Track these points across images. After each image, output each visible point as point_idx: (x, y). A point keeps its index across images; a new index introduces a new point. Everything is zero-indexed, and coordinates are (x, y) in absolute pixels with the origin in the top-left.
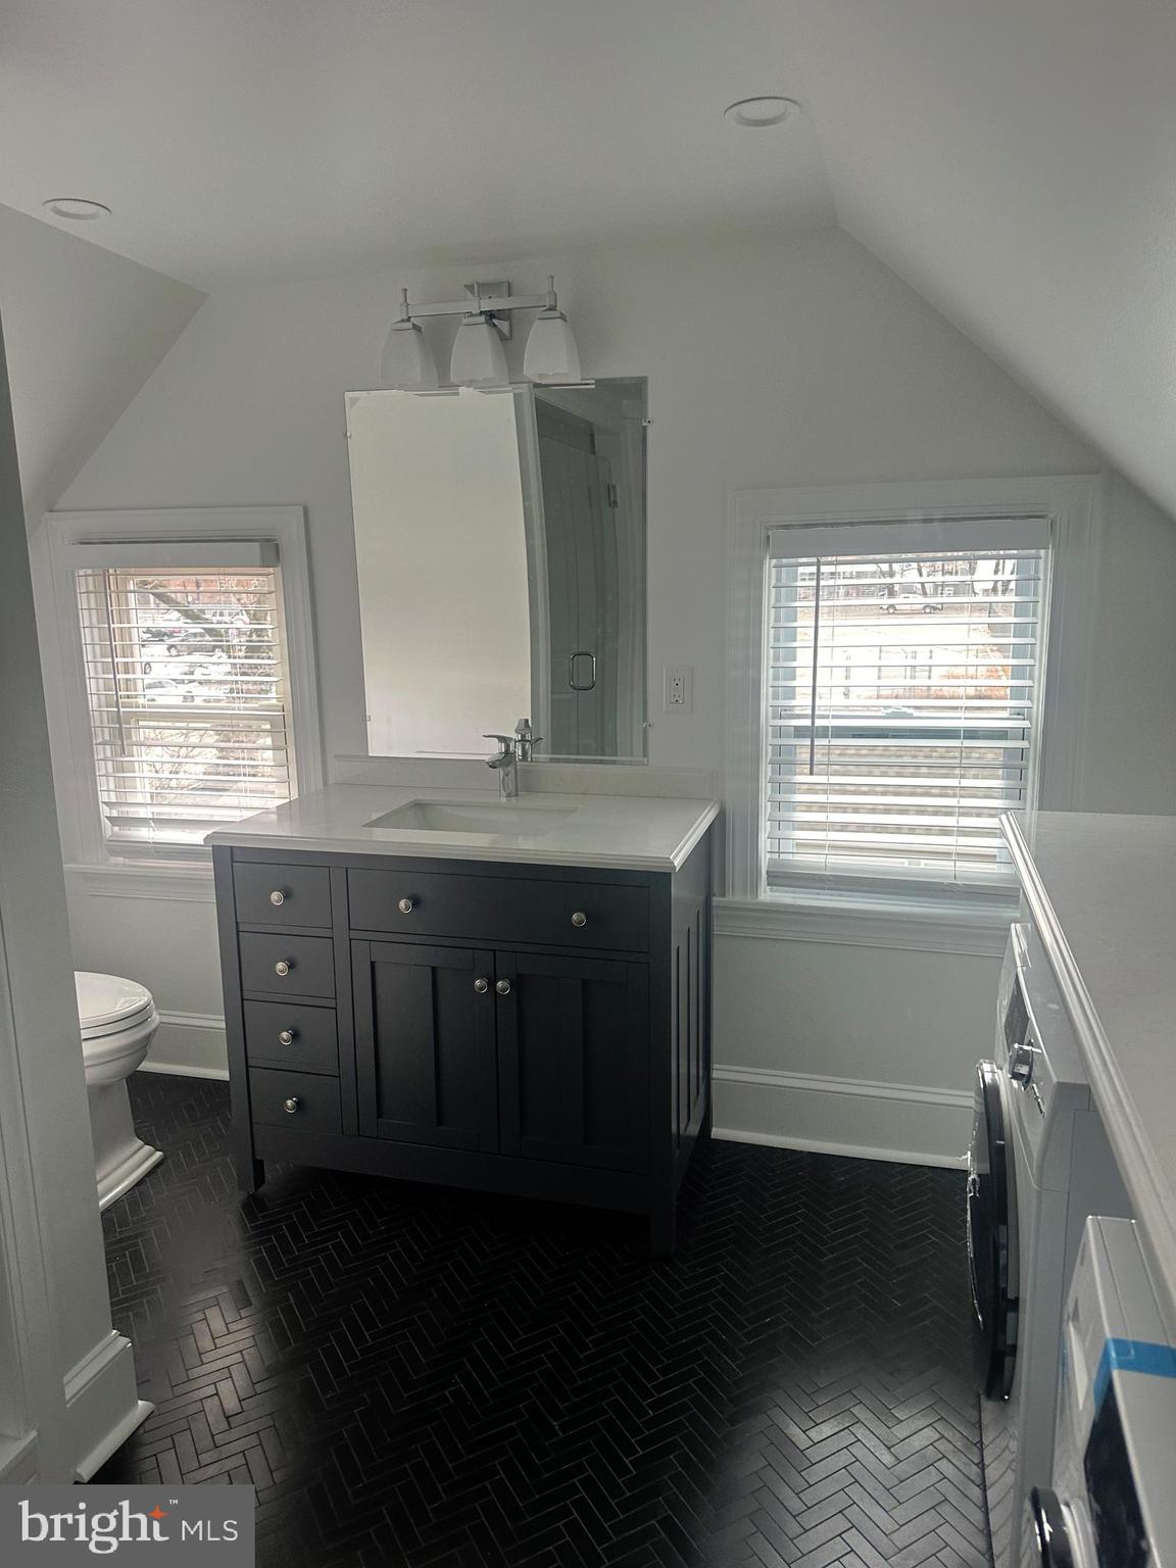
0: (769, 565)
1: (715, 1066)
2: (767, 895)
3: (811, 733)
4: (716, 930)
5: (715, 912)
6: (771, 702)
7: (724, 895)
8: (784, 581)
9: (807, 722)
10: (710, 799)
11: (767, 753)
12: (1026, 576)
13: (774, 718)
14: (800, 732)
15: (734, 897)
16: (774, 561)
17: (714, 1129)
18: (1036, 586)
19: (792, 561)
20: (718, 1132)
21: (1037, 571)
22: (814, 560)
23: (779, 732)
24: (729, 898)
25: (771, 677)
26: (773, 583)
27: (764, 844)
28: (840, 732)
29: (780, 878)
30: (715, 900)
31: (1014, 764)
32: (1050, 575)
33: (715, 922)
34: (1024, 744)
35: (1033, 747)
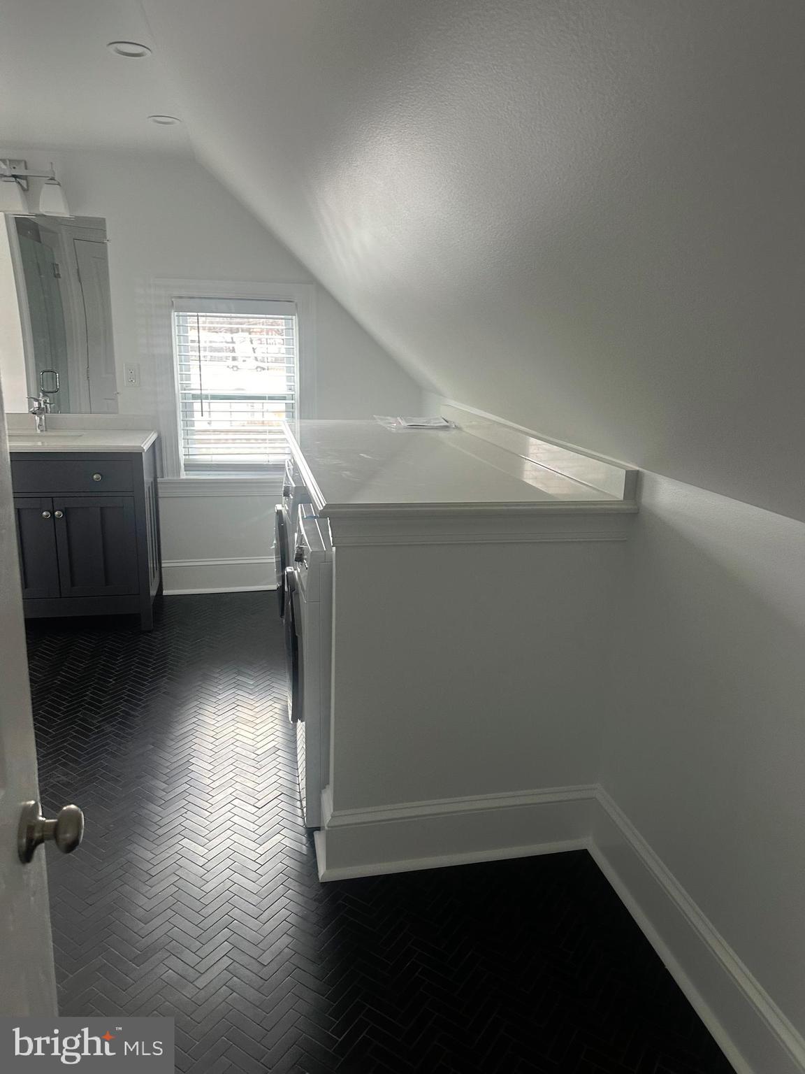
0: (174, 314)
1: (163, 562)
2: (184, 475)
3: (200, 397)
4: (160, 495)
5: (159, 485)
6: (180, 382)
7: (163, 477)
8: (181, 322)
9: (199, 392)
10: (152, 430)
11: (180, 407)
12: (287, 327)
13: (182, 390)
14: (195, 397)
15: (168, 478)
16: (176, 313)
17: (164, 592)
18: (293, 332)
19: (184, 314)
20: (165, 593)
21: (292, 325)
22: (196, 314)
23: (185, 397)
24: (166, 478)
25: (179, 379)
26: (176, 324)
27: (182, 451)
28: (214, 397)
29: (190, 467)
30: (159, 480)
31: (289, 411)
32: (297, 328)
33: (159, 491)
34: (293, 402)
35: (296, 402)
